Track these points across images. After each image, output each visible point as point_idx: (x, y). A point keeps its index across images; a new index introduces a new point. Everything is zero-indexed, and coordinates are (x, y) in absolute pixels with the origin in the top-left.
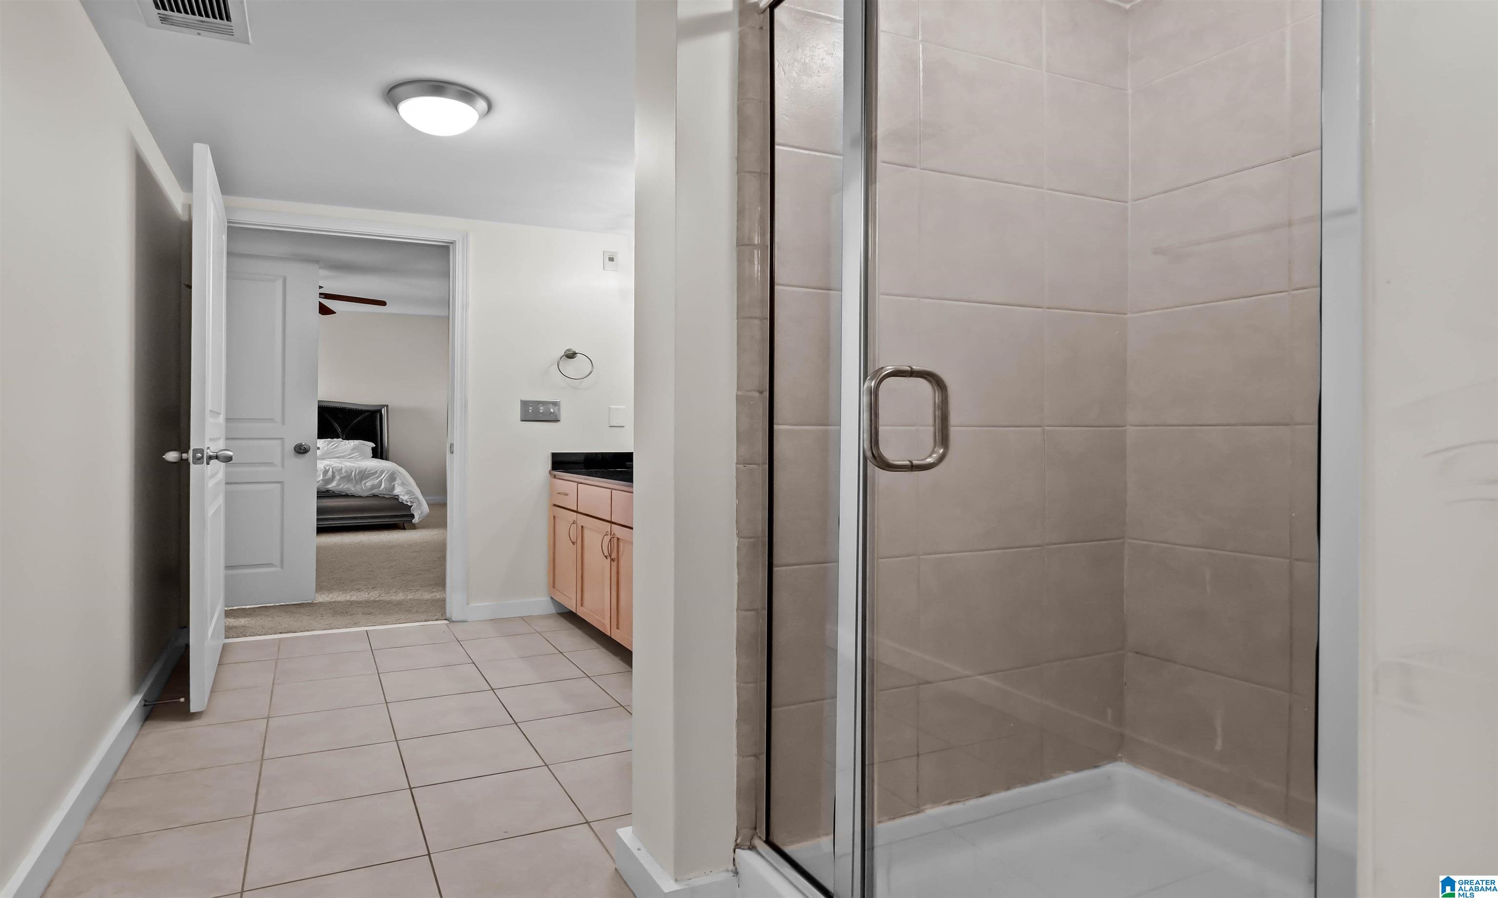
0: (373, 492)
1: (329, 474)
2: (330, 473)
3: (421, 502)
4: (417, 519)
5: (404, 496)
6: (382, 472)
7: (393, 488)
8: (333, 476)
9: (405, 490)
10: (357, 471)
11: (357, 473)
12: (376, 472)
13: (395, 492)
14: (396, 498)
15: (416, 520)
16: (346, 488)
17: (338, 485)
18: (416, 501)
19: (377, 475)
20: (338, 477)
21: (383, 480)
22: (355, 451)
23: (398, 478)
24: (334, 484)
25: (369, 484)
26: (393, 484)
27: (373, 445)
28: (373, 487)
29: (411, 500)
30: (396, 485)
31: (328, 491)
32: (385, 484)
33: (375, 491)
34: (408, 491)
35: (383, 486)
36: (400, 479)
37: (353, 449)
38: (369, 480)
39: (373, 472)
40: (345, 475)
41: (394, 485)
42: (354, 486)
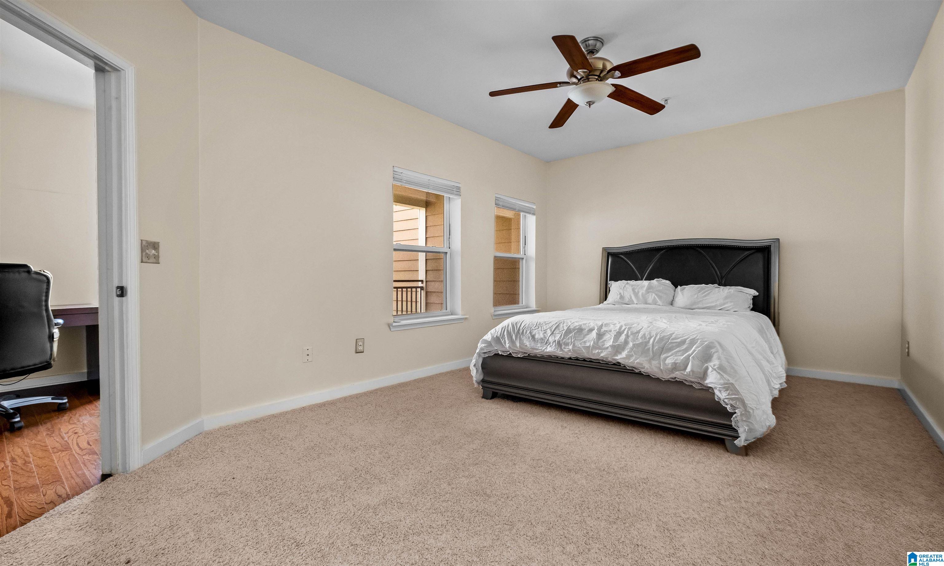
0: (673, 376)
1: (621, 338)
2: (623, 337)
3: (748, 409)
4: (743, 440)
5: (720, 391)
6: (693, 342)
7: (705, 374)
8: (626, 342)
9: (722, 381)
10: (658, 337)
11: (656, 340)
12: (683, 342)
13: (707, 382)
14: (709, 390)
15: (740, 442)
16: (637, 363)
17: (629, 357)
18: (738, 404)
19: (685, 347)
20: (631, 344)
21: (690, 358)
22: (727, 301)
23: (715, 357)
24: (624, 354)
25: (669, 361)
26: (706, 365)
27: (754, 292)
28: (675, 367)
29: (731, 402)
30: (710, 369)
31: (618, 364)
32: (692, 366)
33: (678, 375)
34: (725, 384)
35: (689, 369)
36: (719, 358)
37: (726, 298)
38: (670, 354)
39: (679, 340)
40: (641, 341)
41: (707, 368)
42: (650, 362)
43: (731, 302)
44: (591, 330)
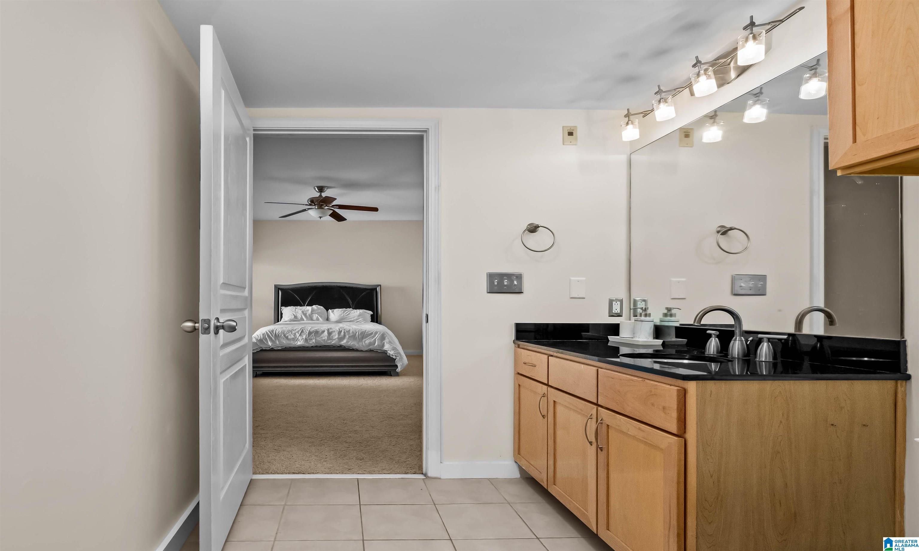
0: (369, 348)
1: (341, 334)
2: (342, 333)
3: (402, 356)
4: (400, 369)
5: (390, 351)
6: (376, 333)
7: (383, 345)
8: (345, 335)
9: (391, 347)
10: (360, 332)
11: (359, 334)
12: (372, 333)
13: (384, 348)
14: (385, 352)
15: (399, 370)
16: (352, 344)
17: (347, 342)
18: (399, 355)
19: (373, 335)
20: (347, 336)
21: (376, 339)
22: (359, 317)
23: (386, 338)
24: (345, 341)
25: (367, 342)
26: (383, 342)
27: (371, 313)
28: (370, 344)
29: (395, 354)
30: (385, 343)
31: (341, 346)
32: (378, 342)
33: (371, 347)
34: (393, 348)
35: (376, 344)
36: (388, 339)
37: (359, 316)
38: (367, 339)
39: (370, 333)
40: (352, 334)
41: (384, 343)
42: (358, 344)
43: (362, 318)
44: (323, 332)
